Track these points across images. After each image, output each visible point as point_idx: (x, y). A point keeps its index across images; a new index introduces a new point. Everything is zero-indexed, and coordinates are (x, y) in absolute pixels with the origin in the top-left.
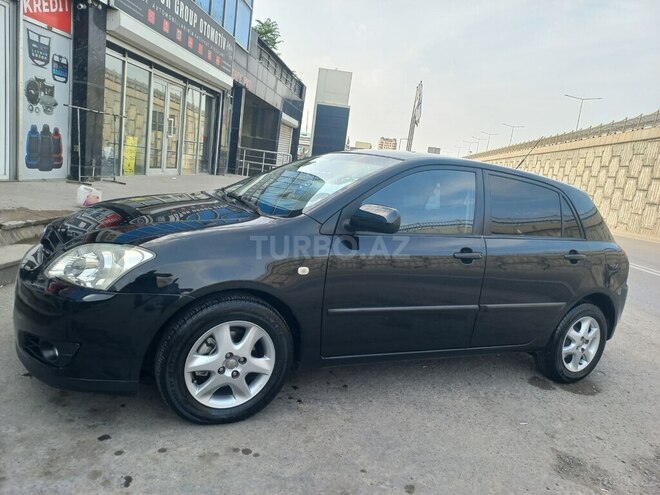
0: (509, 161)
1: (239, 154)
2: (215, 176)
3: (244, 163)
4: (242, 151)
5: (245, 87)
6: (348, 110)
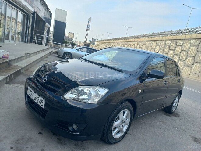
0: (109, 43)
1: (33, 36)
2: (26, 44)
3: (35, 39)
4: (35, 35)
5: (36, 13)
6: (66, 23)
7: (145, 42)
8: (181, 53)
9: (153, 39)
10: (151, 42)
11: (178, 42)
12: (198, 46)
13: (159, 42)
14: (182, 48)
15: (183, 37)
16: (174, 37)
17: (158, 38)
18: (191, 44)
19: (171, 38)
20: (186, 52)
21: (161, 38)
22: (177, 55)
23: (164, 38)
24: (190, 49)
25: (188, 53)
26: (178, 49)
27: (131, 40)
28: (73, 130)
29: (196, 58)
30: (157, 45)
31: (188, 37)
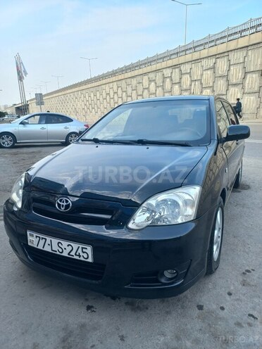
7: (129, 80)
8: (191, 85)
9: (140, 71)
10: (139, 78)
11: (183, 68)
12: (214, 68)
13: (152, 76)
14: (190, 77)
15: (189, 57)
16: (175, 61)
17: (148, 69)
18: (202, 66)
19: (170, 63)
20: (199, 82)
21: (154, 67)
22: (186, 90)
23: (159, 66)
24: (204, 76)
25: (201, 84)
26: (186, 80)
27: (104, 81)
28: (168, 280)
29: (215, 89)
30: (150, 81)
31: (196, 55)
